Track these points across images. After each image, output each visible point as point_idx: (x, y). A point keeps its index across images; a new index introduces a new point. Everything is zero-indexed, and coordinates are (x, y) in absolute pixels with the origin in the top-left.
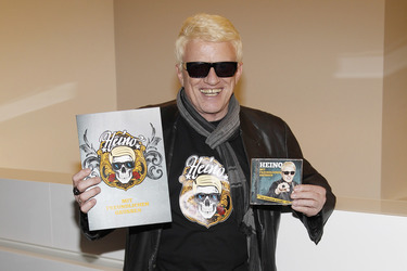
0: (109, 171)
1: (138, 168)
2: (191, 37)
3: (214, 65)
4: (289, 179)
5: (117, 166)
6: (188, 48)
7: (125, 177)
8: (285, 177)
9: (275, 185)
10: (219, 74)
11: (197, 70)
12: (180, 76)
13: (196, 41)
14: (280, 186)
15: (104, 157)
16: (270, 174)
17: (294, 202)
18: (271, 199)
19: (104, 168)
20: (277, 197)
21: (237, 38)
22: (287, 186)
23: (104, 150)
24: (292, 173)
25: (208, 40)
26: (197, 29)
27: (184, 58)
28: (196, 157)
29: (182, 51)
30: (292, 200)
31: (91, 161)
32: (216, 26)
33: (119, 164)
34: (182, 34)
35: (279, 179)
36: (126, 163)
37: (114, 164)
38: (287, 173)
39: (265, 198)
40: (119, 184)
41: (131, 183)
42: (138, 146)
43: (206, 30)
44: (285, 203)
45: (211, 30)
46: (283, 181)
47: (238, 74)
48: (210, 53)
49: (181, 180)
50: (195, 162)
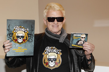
0: (15, 38)
1: (25, 38)
2: (49, 9)
3: (56, 18)
4: (83, 39)
5: (18, 37)
6: (48, 13)
7: (20, 41)
8: (82, 39)
9: (78, 41)
10: (58, 21)
11: (51, 20)
12: (45, 22)
13: (50, 10)
14: (80, 42)
15: (14, 34)
16: (77, 38)
17: (84, 47)
18: (77, 46)
19: (14, 37)
20: (79, 45)
21: (63, 10)
22: (82, 42)
23: (15, 31)
24: (84, 38)
25: (54, 10)
26: (51, 7)
27: (46, 16)
28: (49, 47)
29: (46, 14)
30: (83, 46)
31: (10, 34)
32: (57, 6)
33: (19, 36)
34: (46, 9)
35: (80, 39)
36: (21, 36)
37: (17, 36)
38: (82, 38)
39: (75, 45)
40: (18, 42)
41: (22, 42)
42: (26, 32)
43: (54, 7)
44: (81, 47)
45: (55, 7)
46: (81, 40)
47: (64, 21)
48: (55, 14)
49: (43, 54)
50: (48, 49)
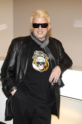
3: (41, 24)
28: (37, 51)
43: (38, 14)
49: (33, 58)
50: (37, 53)
